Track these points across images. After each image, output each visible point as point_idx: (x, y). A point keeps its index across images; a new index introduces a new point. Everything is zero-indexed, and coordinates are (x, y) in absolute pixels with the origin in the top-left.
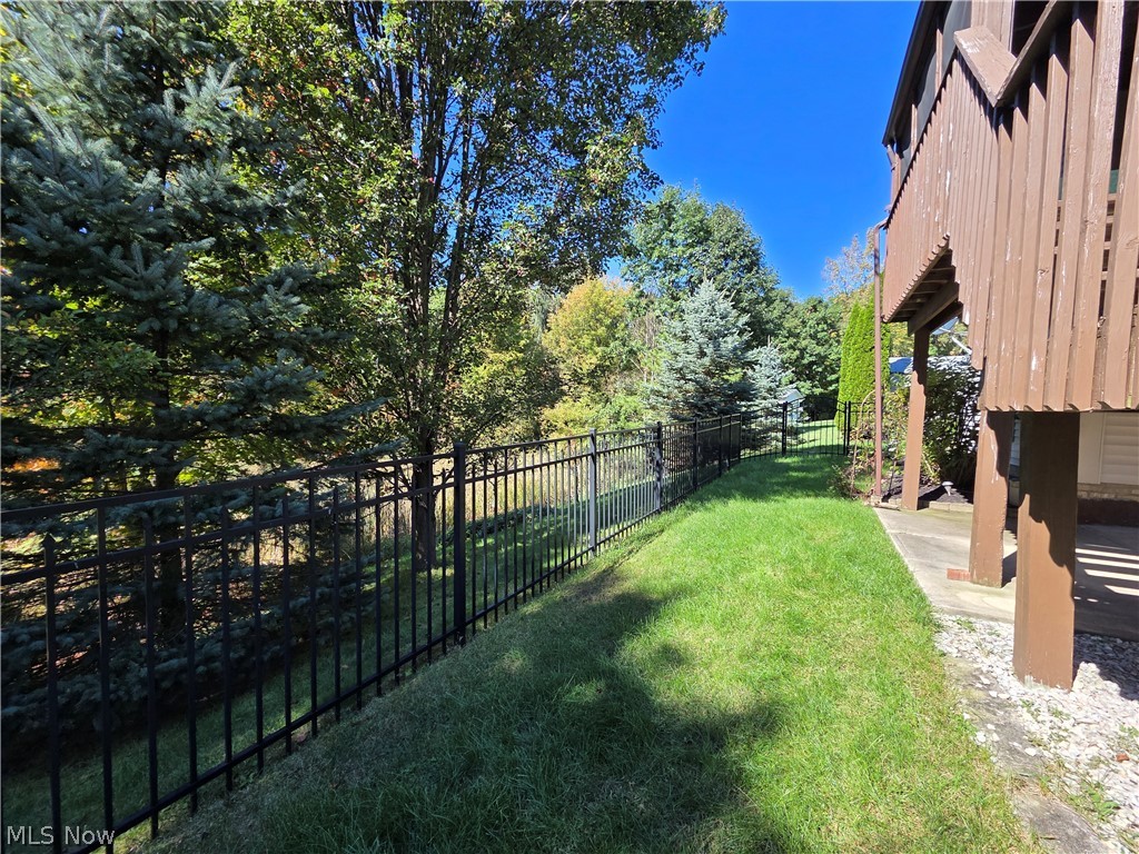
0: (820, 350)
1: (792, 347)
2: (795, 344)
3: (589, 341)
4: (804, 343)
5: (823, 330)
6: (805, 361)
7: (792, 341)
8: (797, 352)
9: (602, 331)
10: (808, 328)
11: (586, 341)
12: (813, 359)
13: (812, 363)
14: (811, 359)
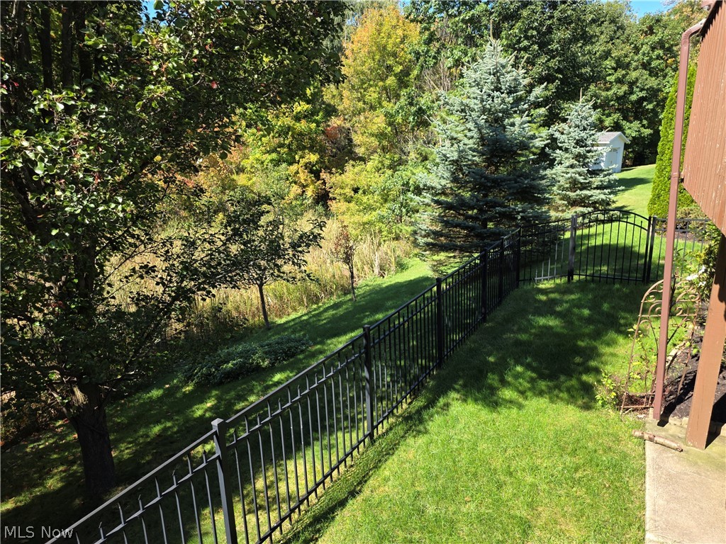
0: (653, 82)
1: (620, 81)
2: (624, 76)
3: (376, 95)
4: (634, 75)
5: (658, 57)
6: (634, 98)
7: (620, 73)
8: (625, 88)
9: (391, 81)
10: (640, 56)
11: (372, 95)
12: (643, 94)
13: (642, 99)
14: (641, 94)
